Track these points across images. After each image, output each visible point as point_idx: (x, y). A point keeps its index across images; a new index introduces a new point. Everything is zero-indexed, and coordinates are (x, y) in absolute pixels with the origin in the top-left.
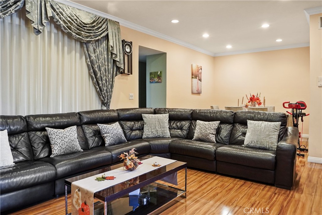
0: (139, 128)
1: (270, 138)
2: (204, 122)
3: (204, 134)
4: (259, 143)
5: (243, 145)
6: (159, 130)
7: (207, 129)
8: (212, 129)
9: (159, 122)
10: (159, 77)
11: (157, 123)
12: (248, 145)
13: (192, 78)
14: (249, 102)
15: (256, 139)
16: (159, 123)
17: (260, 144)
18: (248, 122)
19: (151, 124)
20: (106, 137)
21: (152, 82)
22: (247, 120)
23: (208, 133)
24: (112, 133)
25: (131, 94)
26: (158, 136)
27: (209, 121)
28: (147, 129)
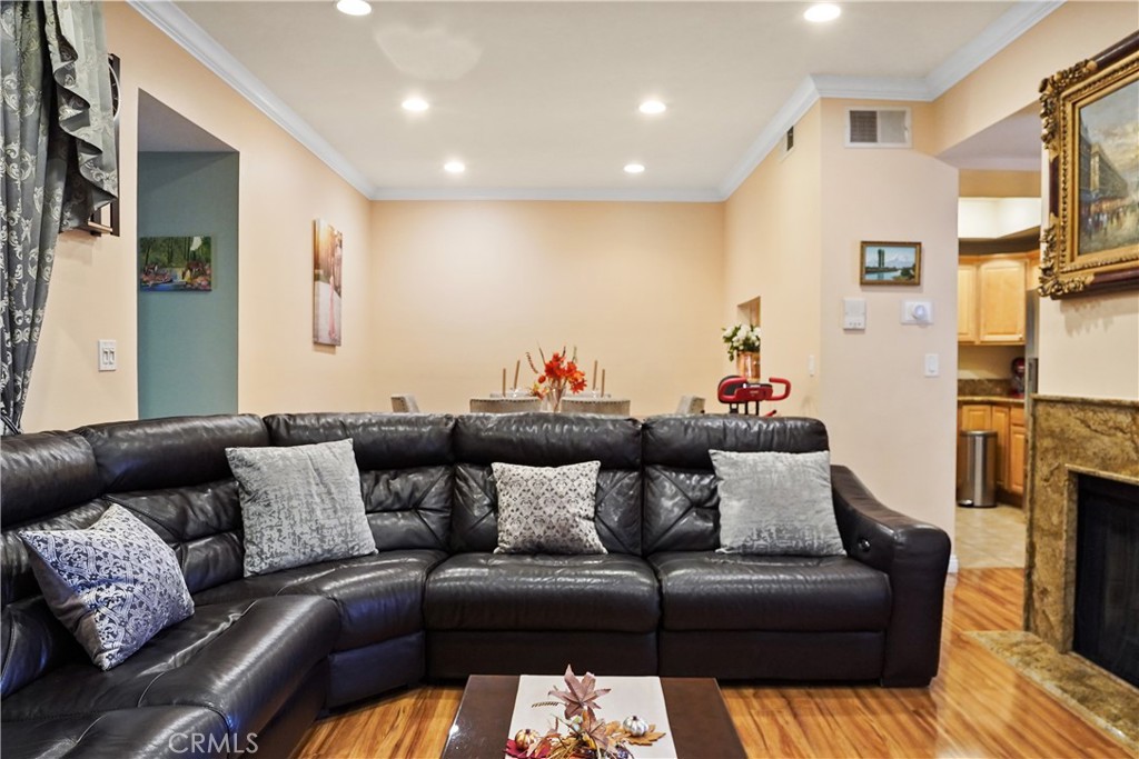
0: (215, 523)
1: (817, 512)
2: (536, 469)
3: (554, 521)
4: (787, 536)
5: (722, 550)
6: (328, 523)
7: (561, 497)
8: (583, 499)
9: (326, 486)
10: (199, 263)
11: (314, 489)
12: (744, 546)
13: (316, 278)
14: (542, 380)
15: (774, 522)
16: (323, 489)
17: (791, 538)
18: (713, 458)
19: (290, 499)
20: (96, 607)
21: (154, 288)
22: (711, 451)
23: (574, 515)
24: (135, 581)
25: (106, 344)
26: (327, 555)
27: (555, 465)
28: (271, 527)
